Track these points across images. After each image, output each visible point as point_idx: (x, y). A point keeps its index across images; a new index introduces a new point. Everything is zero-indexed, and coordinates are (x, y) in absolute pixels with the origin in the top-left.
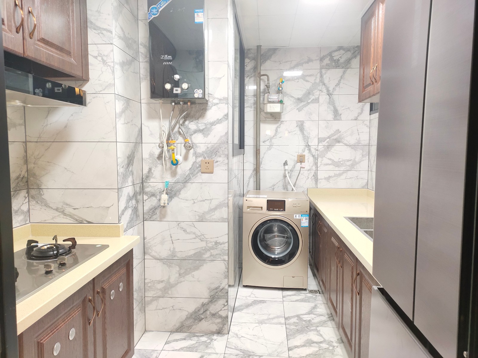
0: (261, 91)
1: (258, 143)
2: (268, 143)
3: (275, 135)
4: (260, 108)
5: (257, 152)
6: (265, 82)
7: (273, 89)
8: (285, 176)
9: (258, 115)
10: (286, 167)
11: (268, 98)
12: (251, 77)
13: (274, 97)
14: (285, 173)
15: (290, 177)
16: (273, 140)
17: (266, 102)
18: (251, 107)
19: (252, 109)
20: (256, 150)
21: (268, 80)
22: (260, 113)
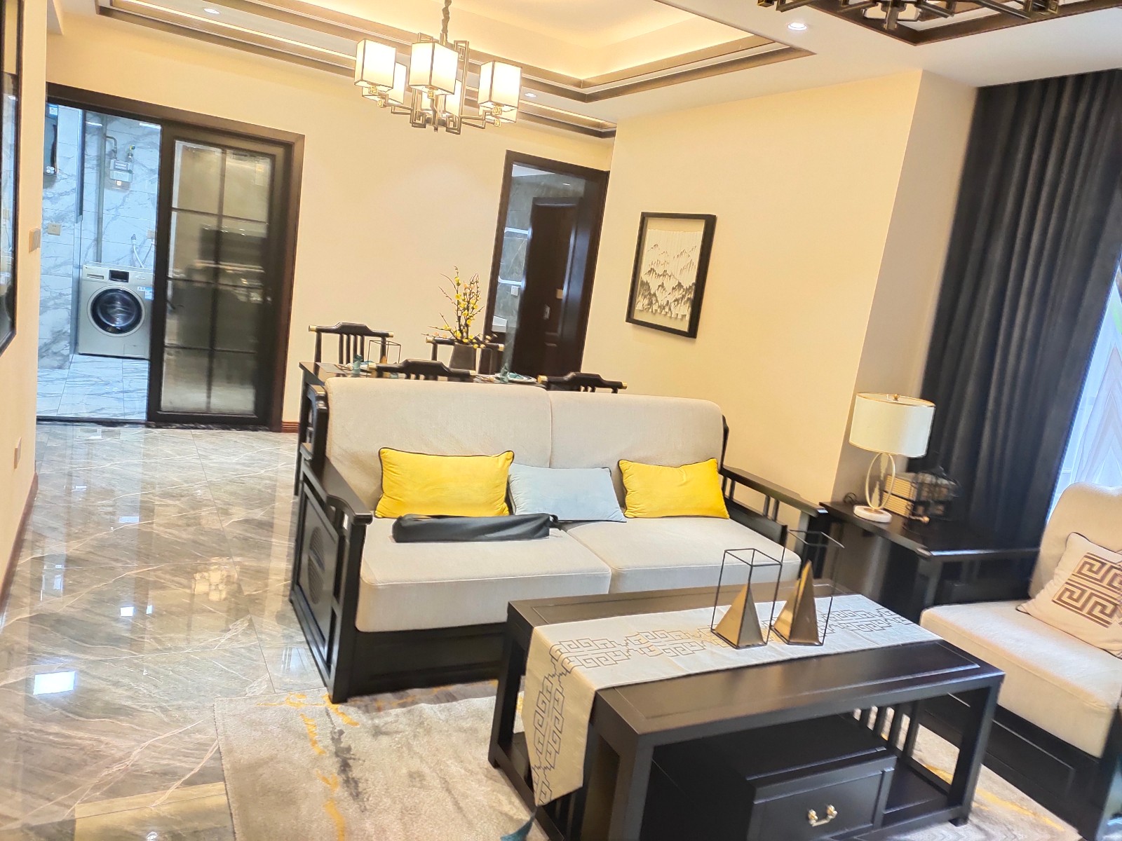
0: (107, 152)
1: (101, 211)
2: (113, 212)
3: (122, 205)
4: (104, 172)
5: (99, 221)
6: (111, 143)
7: (120, 155)
8: (133, 252)
9: (102, 180)
10: (134, 241)
11: (115, 165)
12: (94, 135)
13: (122, 165)
14: (133, 248)
15: (138, 253)
16: (119, 210)
17: (112, 167)
18: (93, 169)
19: (95, 171)
20: (99, 218)
21: (115, 145)
22: (104, 176)
